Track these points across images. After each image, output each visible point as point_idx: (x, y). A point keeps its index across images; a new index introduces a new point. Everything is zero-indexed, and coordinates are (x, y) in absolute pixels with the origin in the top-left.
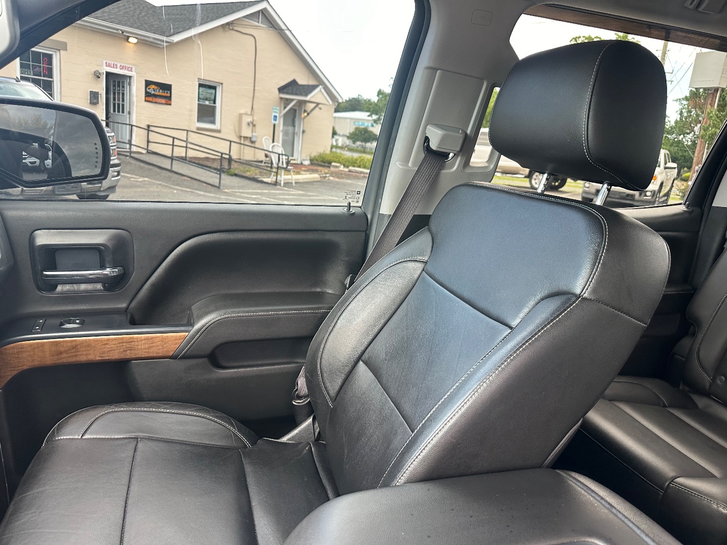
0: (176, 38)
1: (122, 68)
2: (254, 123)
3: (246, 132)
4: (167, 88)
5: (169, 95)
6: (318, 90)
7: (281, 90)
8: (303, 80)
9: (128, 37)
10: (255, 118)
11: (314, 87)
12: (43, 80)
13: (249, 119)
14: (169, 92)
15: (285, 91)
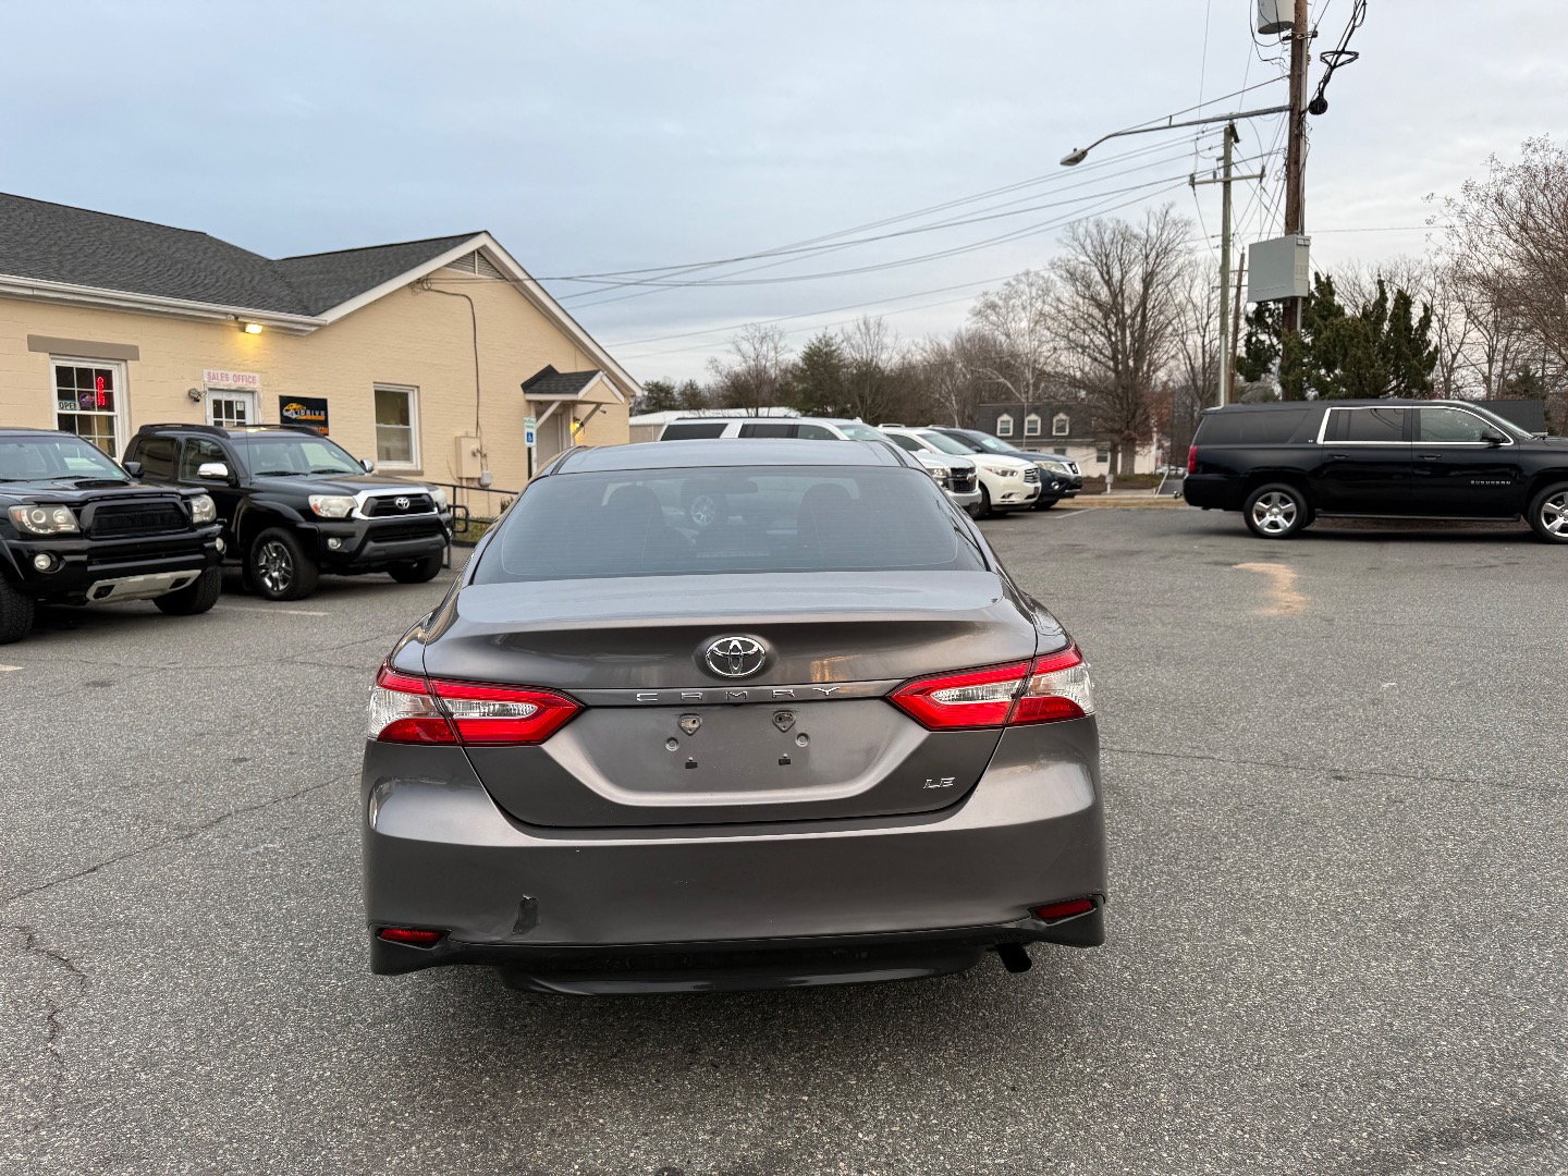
0: (330, 316)
1: (237, 378)
2: (484, 452)
3: (471, 469)
4: (320, 405)
5: (322, 418)
6: (596, 379)
7: (528, 387)
8: (565, 366)
9: (245, 323)
10: (484, 443)
11: (589, 376)
12: (97, 416)
13: (475, 446)
14: (322, 413)
15: (535, 387)
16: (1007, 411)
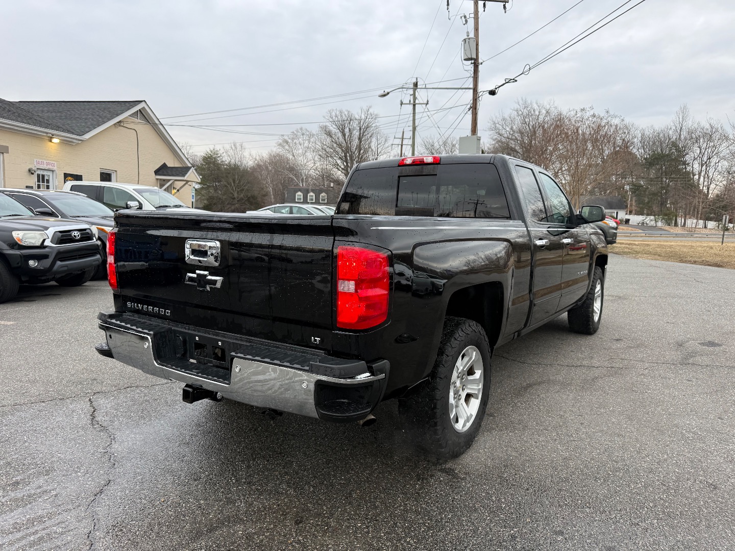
0: (87, 136)
1: (47, 164)
4: (79, 178)
6: (191, 170)
7: (157, 172)
8: (171, 163)
9: (52, 138)
11: (188, 169)
15: (160, 173)
16: (300, 190)
